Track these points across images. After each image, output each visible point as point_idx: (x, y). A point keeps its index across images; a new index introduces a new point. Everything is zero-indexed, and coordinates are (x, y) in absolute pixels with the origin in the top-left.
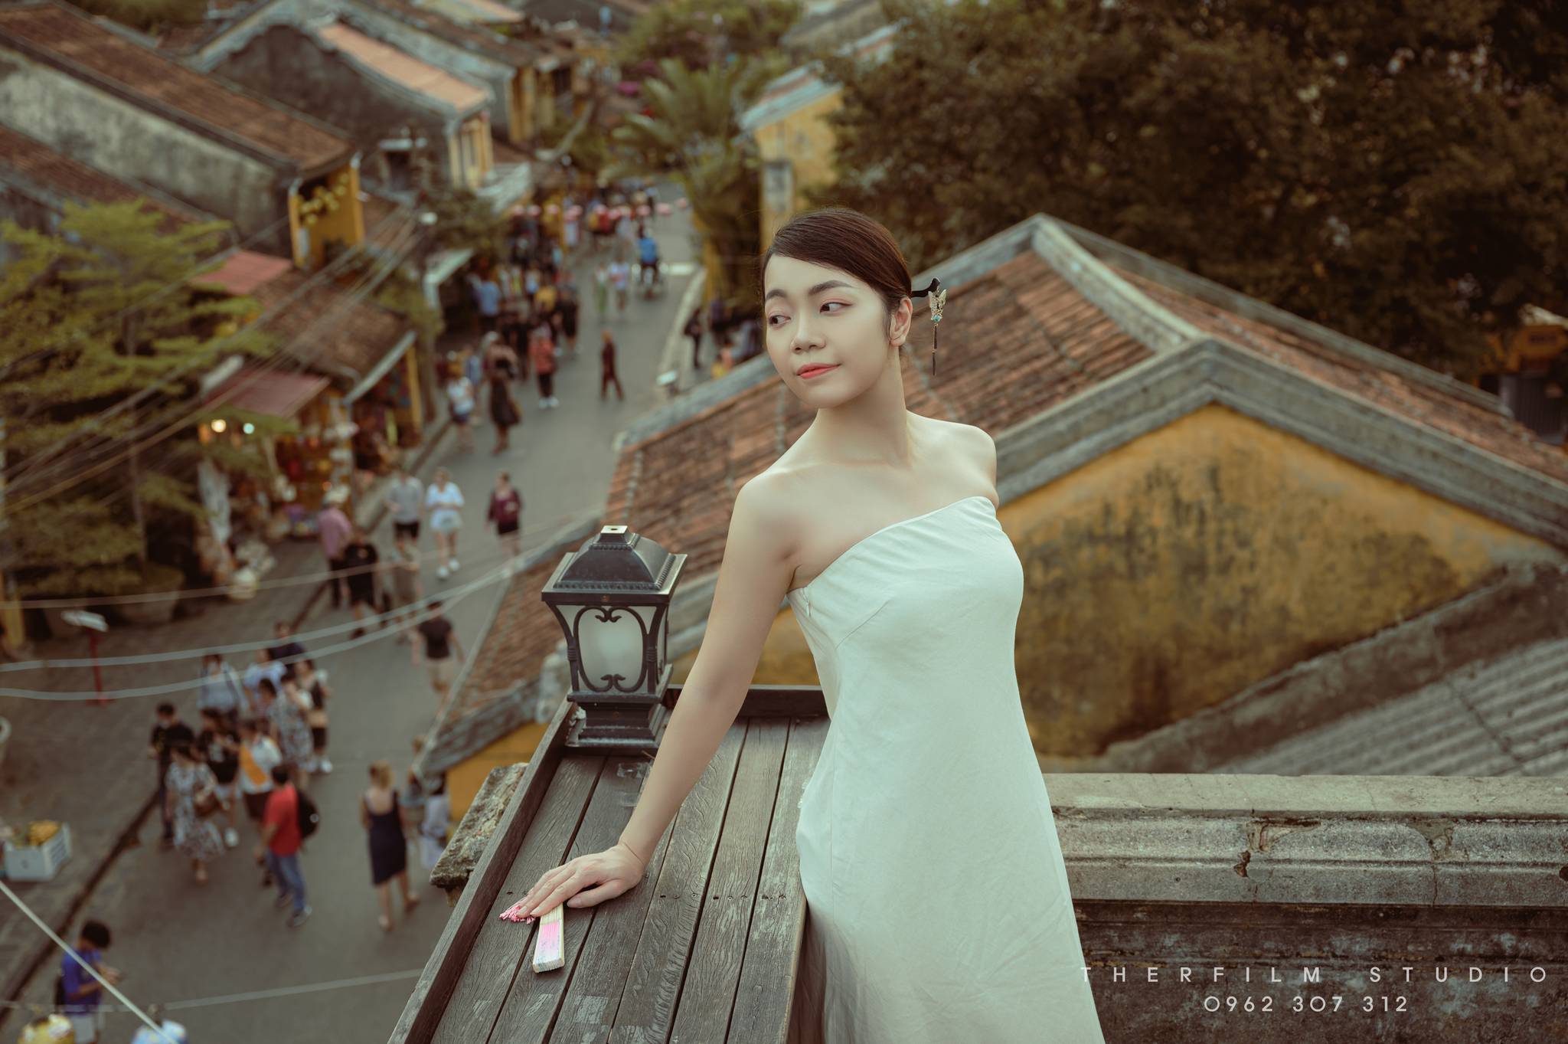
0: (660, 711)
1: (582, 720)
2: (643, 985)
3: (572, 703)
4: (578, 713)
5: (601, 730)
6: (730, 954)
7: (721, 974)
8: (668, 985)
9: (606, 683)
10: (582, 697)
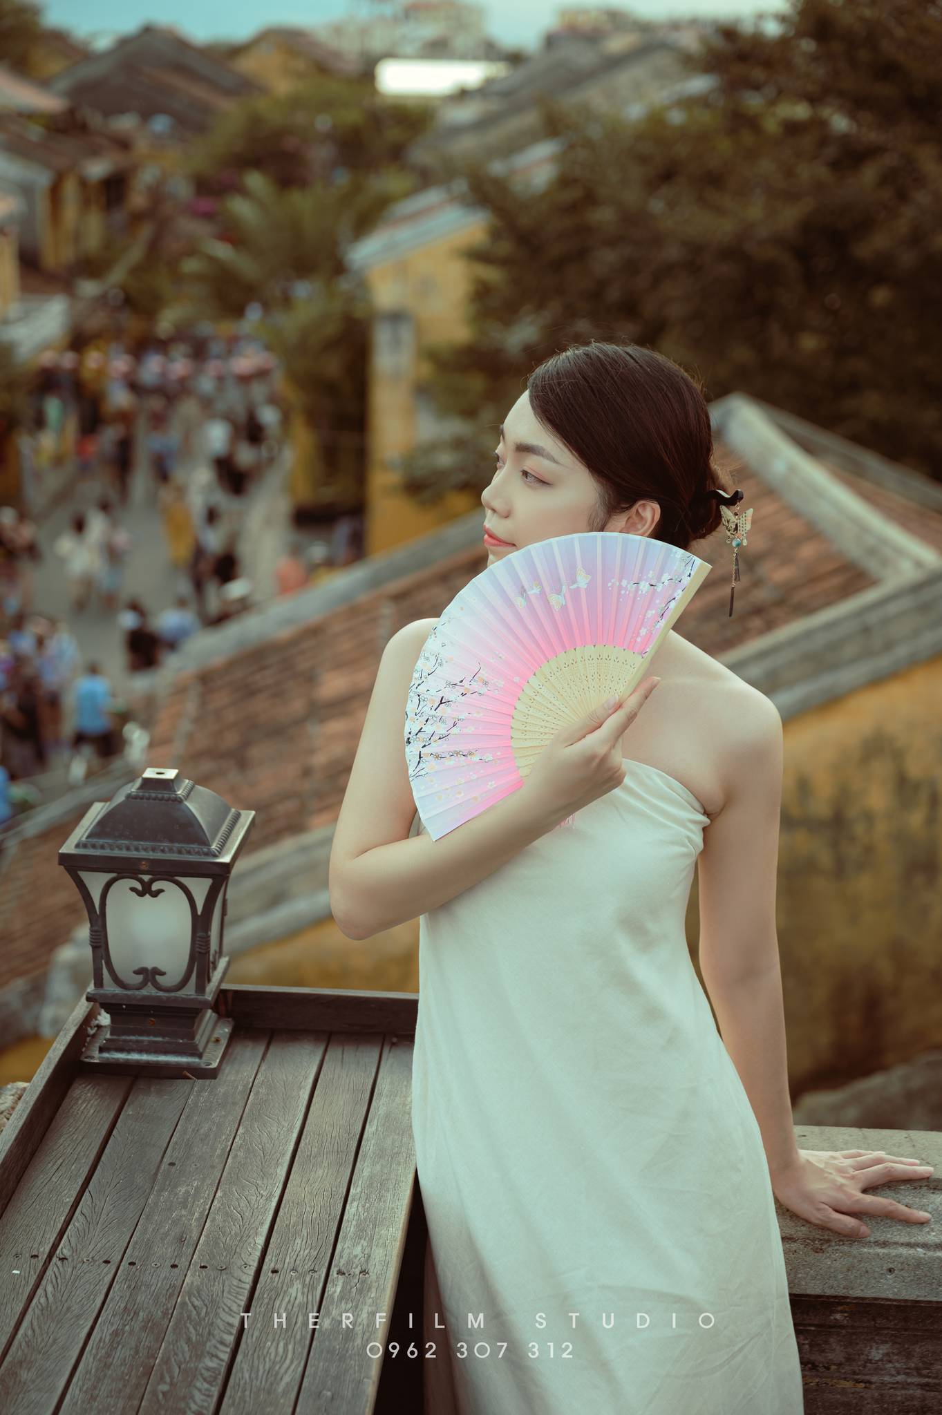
0: (210, 1018)
1: (105, 1026)
2: (171, 1384)
3: (92, 1003)
4: (99, 1017)
5: (131, 1041)
6: (290, 1347)
7: (277, 1373)
8: (206, 1386)
9: (140, 978)
10: (105, 996)
